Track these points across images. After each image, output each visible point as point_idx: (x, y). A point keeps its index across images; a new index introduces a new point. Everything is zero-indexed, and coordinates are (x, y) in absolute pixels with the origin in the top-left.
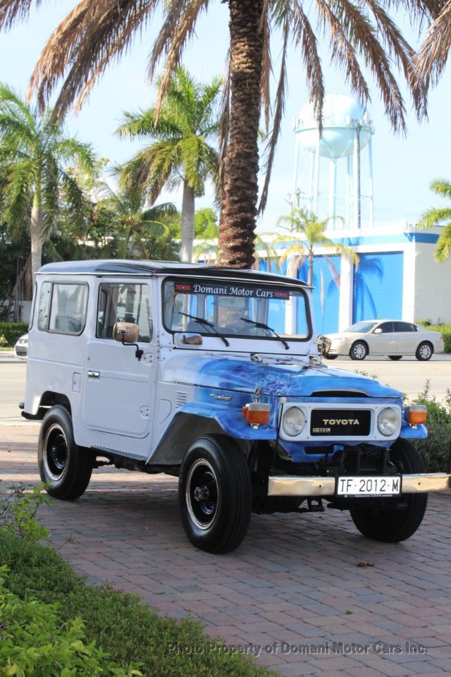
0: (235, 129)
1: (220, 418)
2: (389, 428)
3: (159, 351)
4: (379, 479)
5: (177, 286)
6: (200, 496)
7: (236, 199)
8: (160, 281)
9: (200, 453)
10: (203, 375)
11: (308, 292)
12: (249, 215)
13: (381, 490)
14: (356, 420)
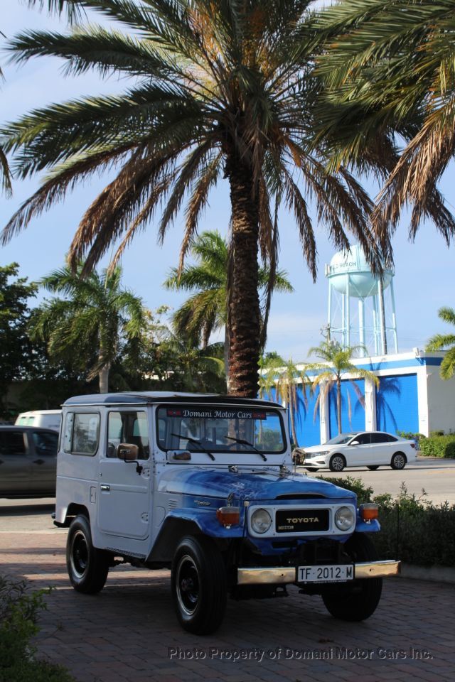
0: (238, 279)
1: (199, 521)
2: (345, 524)
3: (154, 467)
4: (335, 567)
5: (170, 413)
6: (186, 586)
7: (242, 337)
8: (154, 408)
9: (186, 551)
10: (188, 485)
11: (282, 413)
12: (253, 350)
13: (337, 577)
14: (316, 518)
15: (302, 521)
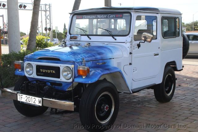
4: (33, 97)
8: (72, 15)
13: (34, 103)
14: (54, 71)
15: (47, 72)
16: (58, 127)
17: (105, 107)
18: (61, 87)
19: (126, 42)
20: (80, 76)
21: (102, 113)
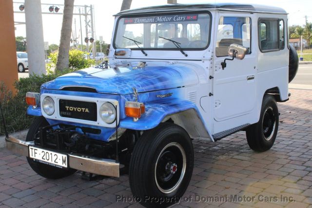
4: (54, 153)
5: (126, 21)
8: (117, 18)
13: (55, 162)
14: (87, 109)
15: (77, 110)
16: (96, 197)
17: (172, 167)
18: (99, 135)
19: (204, 60)
20: (129, 118)
21: (166, 177)
